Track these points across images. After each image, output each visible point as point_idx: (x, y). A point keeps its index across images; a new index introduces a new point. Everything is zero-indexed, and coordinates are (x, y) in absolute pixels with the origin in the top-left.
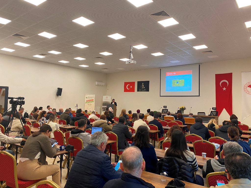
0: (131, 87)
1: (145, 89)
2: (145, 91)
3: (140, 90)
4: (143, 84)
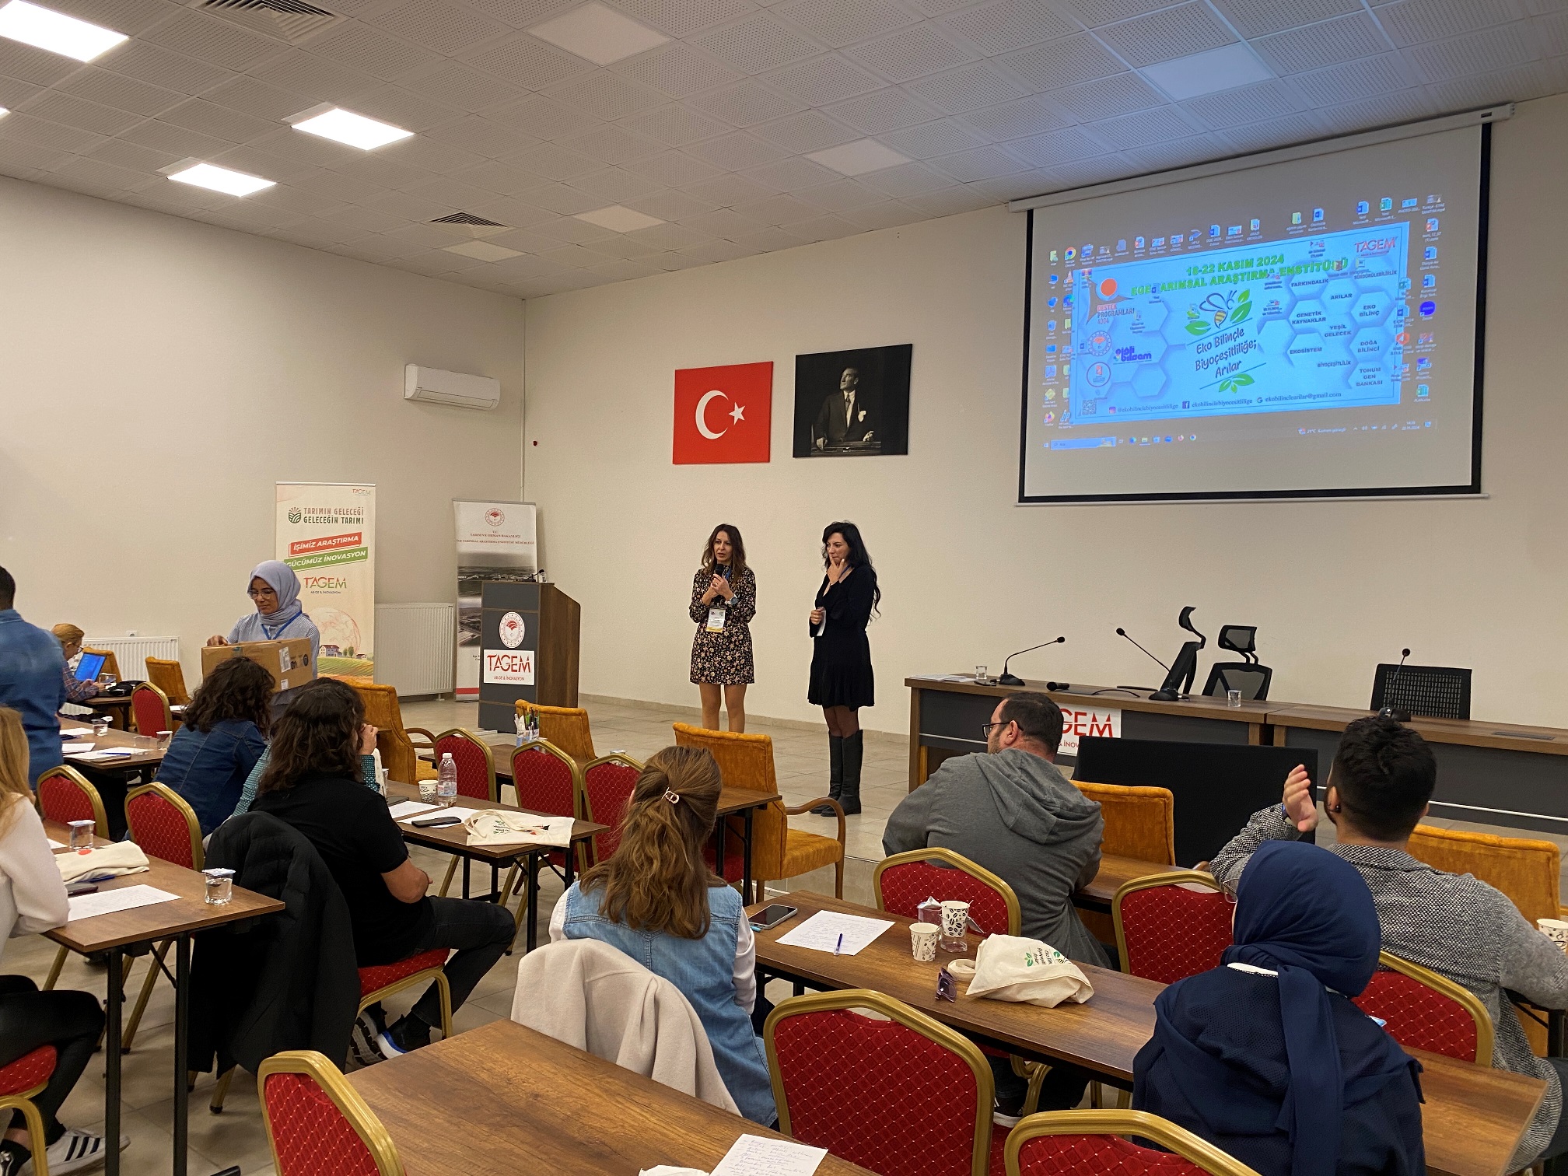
0: (737, 413)
1: (865, 426)
3: (822, 439)
4: (847, 379)
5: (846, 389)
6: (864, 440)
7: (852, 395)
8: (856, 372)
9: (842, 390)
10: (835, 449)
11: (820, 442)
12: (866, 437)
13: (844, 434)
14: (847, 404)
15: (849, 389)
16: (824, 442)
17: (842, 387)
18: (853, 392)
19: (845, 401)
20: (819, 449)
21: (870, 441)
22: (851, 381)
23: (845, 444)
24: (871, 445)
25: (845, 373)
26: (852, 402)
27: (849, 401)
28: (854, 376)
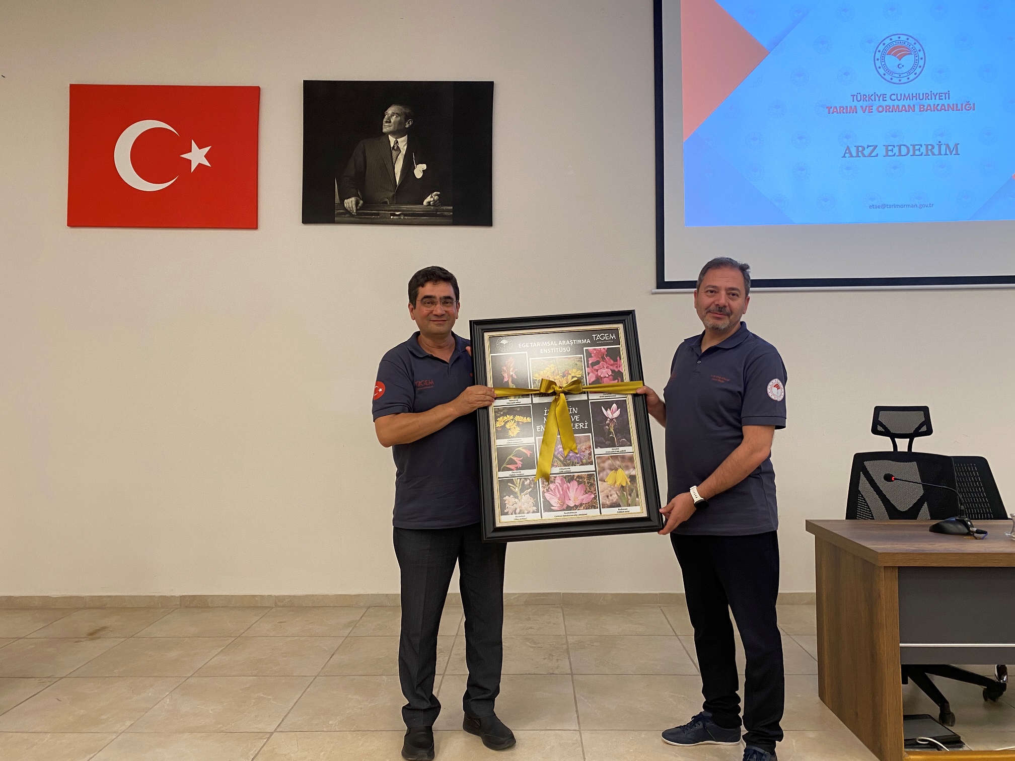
0: (197, 156)
1: (426, 186)
2: (432, 218)
3: (353, 199)
4: (393, 119)
5: (393, 133)
6: (425, 203)
7: (403, 143)
8: (408, 111)
9: (386, 135)
10: (378, 214)
11: (350, 203)
12: (429, 199)
13: (391, 194)
14: (394, 153)
15: (398, 133)
16: (357, 203)
17: (385, 130)
18: (405, 138)
19: (391, 150)
20: (348, 212)
21: (434, 205)
22: (400, 123)
23: (393, 207)
24: (437, 210)
25: (390, 111)
26: (403, 152)
27: (398, 149)
28: (407, 117)
